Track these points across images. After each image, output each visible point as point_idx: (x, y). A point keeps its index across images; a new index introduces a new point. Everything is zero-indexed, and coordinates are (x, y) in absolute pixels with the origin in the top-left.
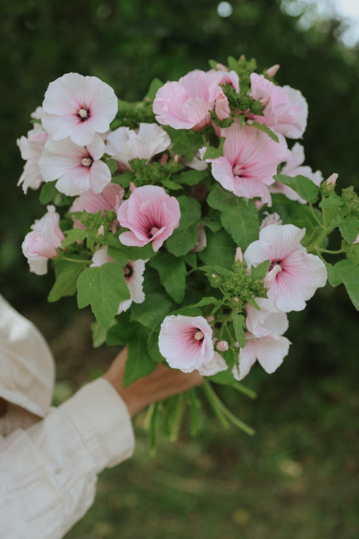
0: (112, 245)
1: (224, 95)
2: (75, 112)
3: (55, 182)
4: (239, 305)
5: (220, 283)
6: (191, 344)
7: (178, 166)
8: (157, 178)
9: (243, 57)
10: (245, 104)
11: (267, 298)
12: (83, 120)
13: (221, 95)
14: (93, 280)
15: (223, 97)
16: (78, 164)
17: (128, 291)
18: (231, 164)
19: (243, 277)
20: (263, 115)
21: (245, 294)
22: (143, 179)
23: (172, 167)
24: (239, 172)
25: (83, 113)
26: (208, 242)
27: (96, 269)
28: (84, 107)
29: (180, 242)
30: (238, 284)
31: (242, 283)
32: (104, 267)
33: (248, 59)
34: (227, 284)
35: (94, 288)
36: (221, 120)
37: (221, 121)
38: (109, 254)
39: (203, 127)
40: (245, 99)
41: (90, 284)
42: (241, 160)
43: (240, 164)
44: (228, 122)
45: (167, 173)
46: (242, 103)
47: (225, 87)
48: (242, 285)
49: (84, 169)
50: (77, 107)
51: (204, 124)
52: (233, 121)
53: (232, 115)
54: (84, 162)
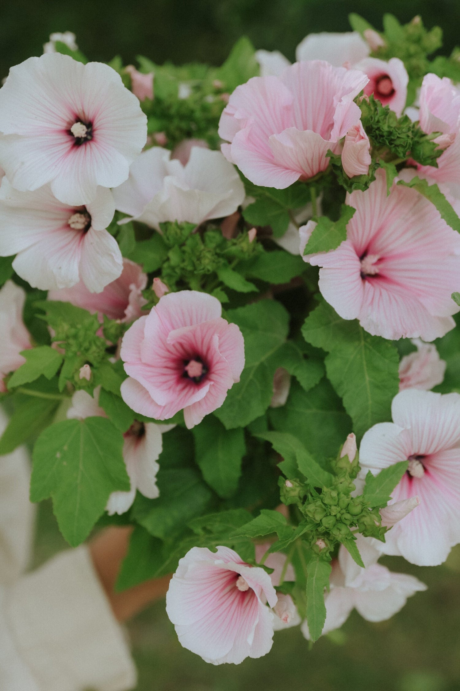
0: (107, 389)
1: (363, 132)
2: (63, 126)
3: (12, 258)
4: (325, 553)
5: (297, 498)
6: (227, 593)
7: (254, 250)
8: (208, 270)
9: (417, 20)
10: (402, 146)
11: (384, 541)
12: (78, 143)
13: (358, 129)
14: (65, 448)
15: (360, 135)
16: (61, 223)
17: (128, 478)
18: (357, 253)
19: (345, 500)
20: (436, 165)
21: (340, 536)
22: (182, 265)
23: (242, 251)
24: (372, 270)
25: (79, 130)
26: (289, 398)
27: (75, 422)
28: (82, 116)
29: (239, 397)
30: (331, 512)
31: (339, 512)
32: (90, 422)
33: (428, 26)
34: (309, 511)
35: (65, 463)
36: (351, 176)
37: (350, 179)
38: (101, 404)
39: (314, 176)
40: (403, 136)
41: (58, 455)
42: (379, 244)
43: (375, 253)
44: (364, 180)
45: (230, 259)
46: (398, 142)
47: (368, 106)
48: (339, 515)
49: (71, 234)
50: (69, 117)
51: (315, 171)
52: (373, 179)
53: (374, 166)
54: (73, 223)
